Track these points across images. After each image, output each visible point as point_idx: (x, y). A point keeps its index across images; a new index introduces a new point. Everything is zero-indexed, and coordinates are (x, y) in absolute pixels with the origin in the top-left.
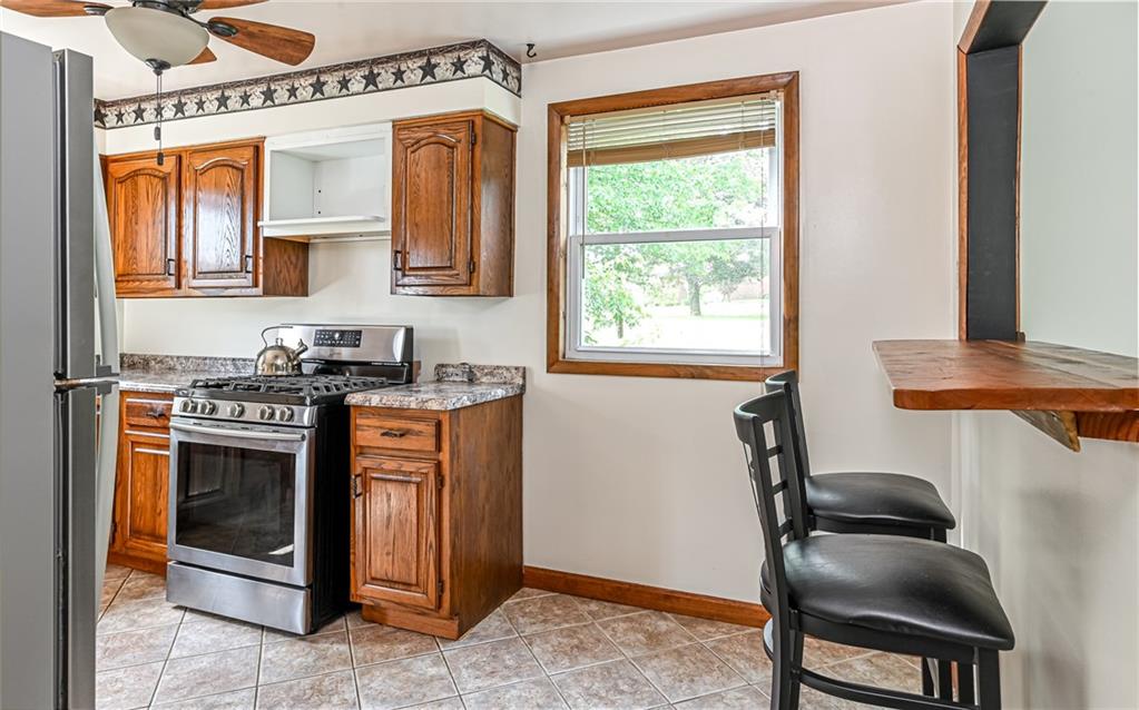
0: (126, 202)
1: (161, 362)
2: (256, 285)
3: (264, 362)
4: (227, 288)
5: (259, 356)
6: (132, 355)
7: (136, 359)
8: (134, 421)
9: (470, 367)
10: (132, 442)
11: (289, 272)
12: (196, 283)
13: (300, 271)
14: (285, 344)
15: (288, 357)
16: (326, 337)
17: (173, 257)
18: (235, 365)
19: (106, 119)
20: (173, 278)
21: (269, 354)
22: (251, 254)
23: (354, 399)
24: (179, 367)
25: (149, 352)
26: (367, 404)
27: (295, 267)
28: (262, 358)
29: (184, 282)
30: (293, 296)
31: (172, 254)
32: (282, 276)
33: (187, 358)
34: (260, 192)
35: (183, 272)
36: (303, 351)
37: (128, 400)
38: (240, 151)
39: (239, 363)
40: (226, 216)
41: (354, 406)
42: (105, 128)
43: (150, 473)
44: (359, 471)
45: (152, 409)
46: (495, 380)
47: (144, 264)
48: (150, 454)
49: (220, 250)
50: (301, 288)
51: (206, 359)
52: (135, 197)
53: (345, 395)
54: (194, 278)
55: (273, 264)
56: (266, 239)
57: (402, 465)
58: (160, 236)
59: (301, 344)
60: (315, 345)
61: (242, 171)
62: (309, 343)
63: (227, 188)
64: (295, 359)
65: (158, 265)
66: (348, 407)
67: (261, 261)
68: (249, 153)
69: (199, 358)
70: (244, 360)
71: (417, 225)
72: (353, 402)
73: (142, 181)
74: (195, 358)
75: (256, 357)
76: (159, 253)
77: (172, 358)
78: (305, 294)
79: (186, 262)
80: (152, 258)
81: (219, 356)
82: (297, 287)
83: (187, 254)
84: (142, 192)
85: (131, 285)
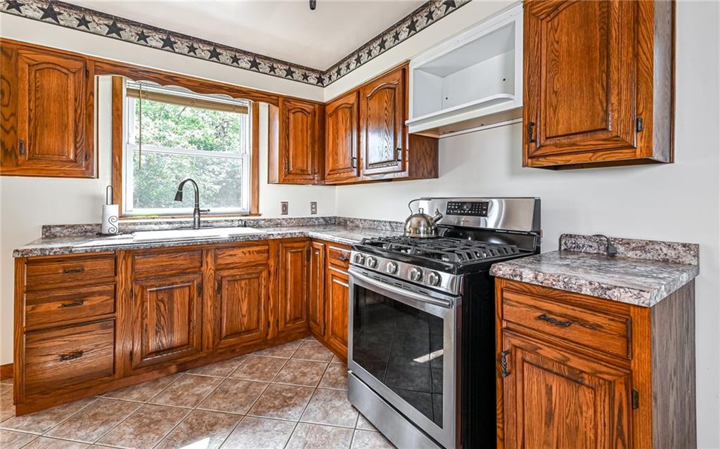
0: (333, 127)
1: (352, 222)
2: (404, 170)
3: (410, 226)
4: (385, 173)
5: (407, 221)
6: (339, 218)
7: (341, 220)
8: (334, 261)
9: (608, 240)
10: (333, 275)
11: (425, 160)
12: (368, 172)
13: (433, 160)
14: (425, 213)
15: (428, 223)
16: (456, 207)
17: (356, 157)
18: (391, 226)
19: (324, 81)
20: (355, 170)
21: (414, 220)
22: (400, 147)
23: (502, 270)
24: (361, 226)
25: (347, 216)
26: (518, 279)
27: (430, 156)
28: (409, 223)
29: (361, 172)
30: (428, 178)
31: (355, 155)
32: (421, 163)
33: (365, 220)
34: (406, 102)
35: (361, 166)
36: (439, 219)
37: (331, 247)
38: (394, 75)
39: (394, 225)
40: (385, 123)
41: (499, 277)
42: (324, 87)
43: (341, 297)
44: (507, 347)
45: (342, 255)
46: (649, 256)
47: (341, 163)
48: (341, 285)
49: (381, 149)
50: (434, 173)
51: (374, 221)
52: (337, 123)
53: (488, 265)
54: (367, 168)
55: (415, 154)
56: (411, 135)
57: (568, 359)
58: (349, 144)
59: (438, 213)
60: (448, 213)
61: (395, 89)
62: (444, 213)
63: (385, 104)
64: (433, 224)
65: (348, 162)
66: (493, 277)
67: (407, 152)
68: (399, 75)
69: (371, 220)
70: (397, 223)
71: (556, 93)
72: (500, 273)
73: (340, 113)
74: (369, 220)
75: (404, 221)
76: (349, 155)
77: (358, 219)
78: (436, 176)
79: (362, 159)
80: (345, 158)
81: (382, 220)
82: (431, 171)
83: (363, 156)
84: (340, 119)
85: (335, 176)
